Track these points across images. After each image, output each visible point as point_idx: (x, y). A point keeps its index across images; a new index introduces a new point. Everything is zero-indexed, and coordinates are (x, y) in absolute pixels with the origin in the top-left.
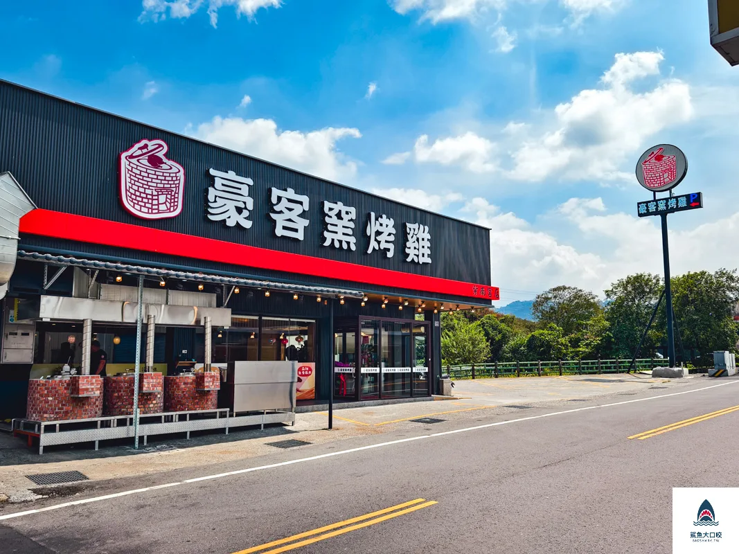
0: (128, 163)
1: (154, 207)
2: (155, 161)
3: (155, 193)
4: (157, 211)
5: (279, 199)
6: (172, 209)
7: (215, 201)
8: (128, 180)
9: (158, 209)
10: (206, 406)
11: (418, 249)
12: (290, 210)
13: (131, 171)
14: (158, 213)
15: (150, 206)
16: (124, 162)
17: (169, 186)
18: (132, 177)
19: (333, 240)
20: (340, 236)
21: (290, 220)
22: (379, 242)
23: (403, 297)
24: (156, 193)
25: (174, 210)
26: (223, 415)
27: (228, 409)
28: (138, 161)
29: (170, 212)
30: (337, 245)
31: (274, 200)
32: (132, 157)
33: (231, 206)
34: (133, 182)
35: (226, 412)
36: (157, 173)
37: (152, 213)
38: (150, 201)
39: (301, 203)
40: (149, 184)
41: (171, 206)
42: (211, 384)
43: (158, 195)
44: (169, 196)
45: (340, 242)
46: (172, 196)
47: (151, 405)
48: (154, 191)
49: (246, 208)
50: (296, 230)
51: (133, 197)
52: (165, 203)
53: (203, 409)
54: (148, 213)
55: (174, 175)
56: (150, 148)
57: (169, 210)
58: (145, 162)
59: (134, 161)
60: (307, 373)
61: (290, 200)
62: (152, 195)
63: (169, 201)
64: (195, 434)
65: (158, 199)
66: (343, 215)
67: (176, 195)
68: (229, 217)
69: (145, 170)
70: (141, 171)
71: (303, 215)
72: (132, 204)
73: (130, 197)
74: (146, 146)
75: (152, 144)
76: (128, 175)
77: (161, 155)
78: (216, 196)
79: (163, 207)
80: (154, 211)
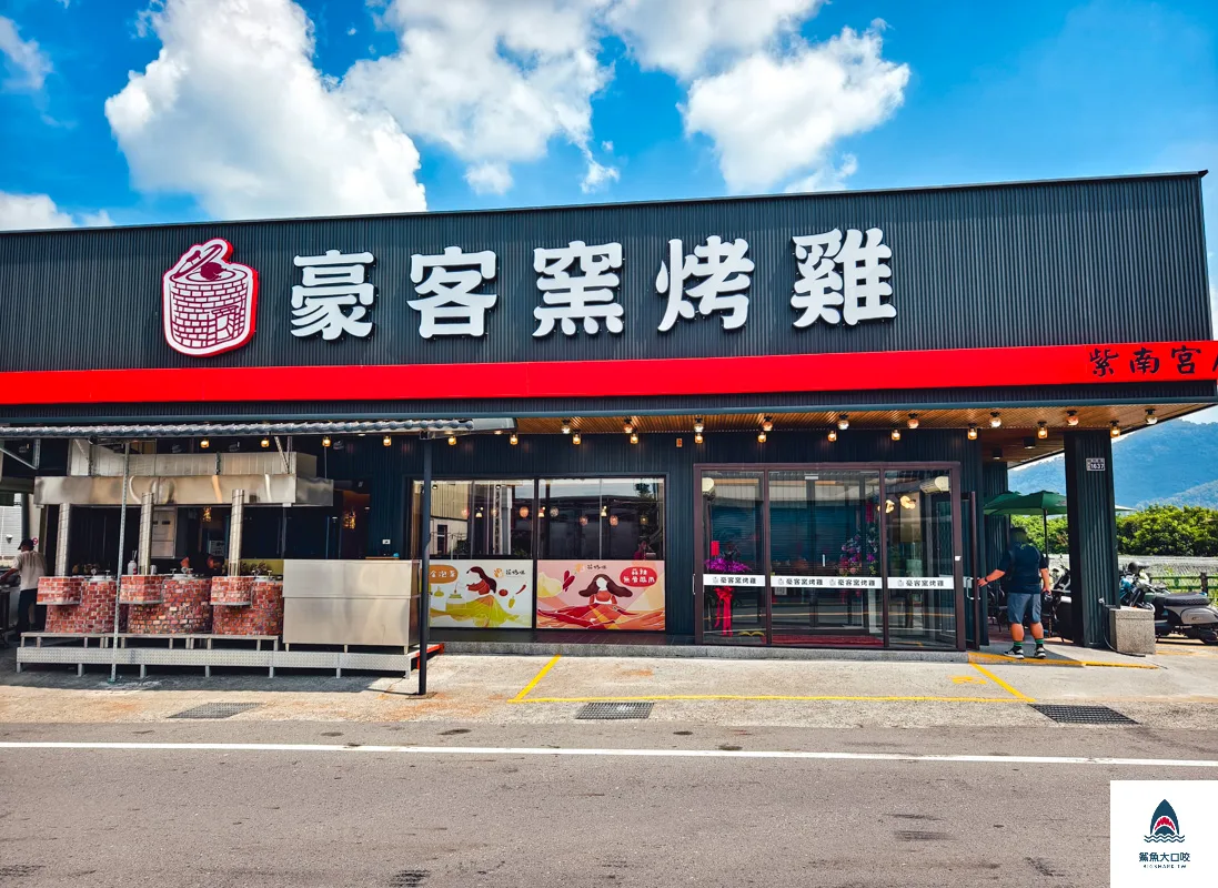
0: (174, 284)
1: (210, 337)
2: (211, 271)
3: (212, 317)
4: (213, 342)
5: (427, 271)
6: (236, 334)
7: (304, 306)
8: (175, 307)
9: (216, 339)
10: (239, 629)
11: (842, 292)
12: (451, 285)
13: (179, 295)
14: (216, 344)
15: (203, 337)
16: (168, 285)
17: (232, 301)
18: (179, 303)
19: (558, 322)
20: (578, 310)
21: (451, 304)
22: (696, 301)
23: (765, 412)
24: (214, 317)
25: (239, 335)
26: (267, 646)
27: (276, 637)
28: (187, 278)
29: (233, 338)
30: (569, 328)
31: (416, 275)
32: (178, 275)
33: (331, 306)
34: (181, 309)
35: (272, 641)
36: (215, 288)
37: (207, 346)
38: (205, 330)
39: (477, 267)
40: (204, 306)
41: (234, 330)
42: (222, 595)
43: (216, 319)
44: (232, 317)
45: (579, 321)
46: (235, 314)
47: (157, 622)
48: (210, 314)
49: (359, 303)
50: (466, 320)
51: (182, 329)
52: (226, 327)
53: (236, 633)
54: (202, 347)
55: (239, 283)
56: (203, 255)
57: (232, 336)
58: (198, 277)
59: (182, 279)
60: (643, 580)
61: (449, 269)
62: (208, 321)
63: (232, 323)
64: (218, 671)
65: (216, 325)
66: (585, 265)
67: (242, 312)
68: (329, 325)
69: (197, 288)
70: (192, 291)
71: (482, 288)
72: (179, 340)
73: (178, 331)
74: (197, 254)
75: (204, 250)
76: (174, 301)
77: (218, 260)
78: (305, 298)
79: (222, 334)
80: (210, 343)
